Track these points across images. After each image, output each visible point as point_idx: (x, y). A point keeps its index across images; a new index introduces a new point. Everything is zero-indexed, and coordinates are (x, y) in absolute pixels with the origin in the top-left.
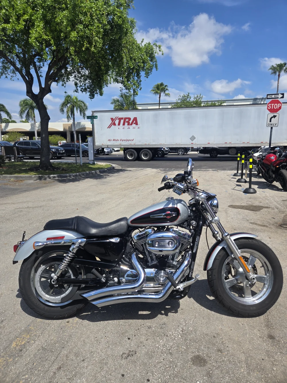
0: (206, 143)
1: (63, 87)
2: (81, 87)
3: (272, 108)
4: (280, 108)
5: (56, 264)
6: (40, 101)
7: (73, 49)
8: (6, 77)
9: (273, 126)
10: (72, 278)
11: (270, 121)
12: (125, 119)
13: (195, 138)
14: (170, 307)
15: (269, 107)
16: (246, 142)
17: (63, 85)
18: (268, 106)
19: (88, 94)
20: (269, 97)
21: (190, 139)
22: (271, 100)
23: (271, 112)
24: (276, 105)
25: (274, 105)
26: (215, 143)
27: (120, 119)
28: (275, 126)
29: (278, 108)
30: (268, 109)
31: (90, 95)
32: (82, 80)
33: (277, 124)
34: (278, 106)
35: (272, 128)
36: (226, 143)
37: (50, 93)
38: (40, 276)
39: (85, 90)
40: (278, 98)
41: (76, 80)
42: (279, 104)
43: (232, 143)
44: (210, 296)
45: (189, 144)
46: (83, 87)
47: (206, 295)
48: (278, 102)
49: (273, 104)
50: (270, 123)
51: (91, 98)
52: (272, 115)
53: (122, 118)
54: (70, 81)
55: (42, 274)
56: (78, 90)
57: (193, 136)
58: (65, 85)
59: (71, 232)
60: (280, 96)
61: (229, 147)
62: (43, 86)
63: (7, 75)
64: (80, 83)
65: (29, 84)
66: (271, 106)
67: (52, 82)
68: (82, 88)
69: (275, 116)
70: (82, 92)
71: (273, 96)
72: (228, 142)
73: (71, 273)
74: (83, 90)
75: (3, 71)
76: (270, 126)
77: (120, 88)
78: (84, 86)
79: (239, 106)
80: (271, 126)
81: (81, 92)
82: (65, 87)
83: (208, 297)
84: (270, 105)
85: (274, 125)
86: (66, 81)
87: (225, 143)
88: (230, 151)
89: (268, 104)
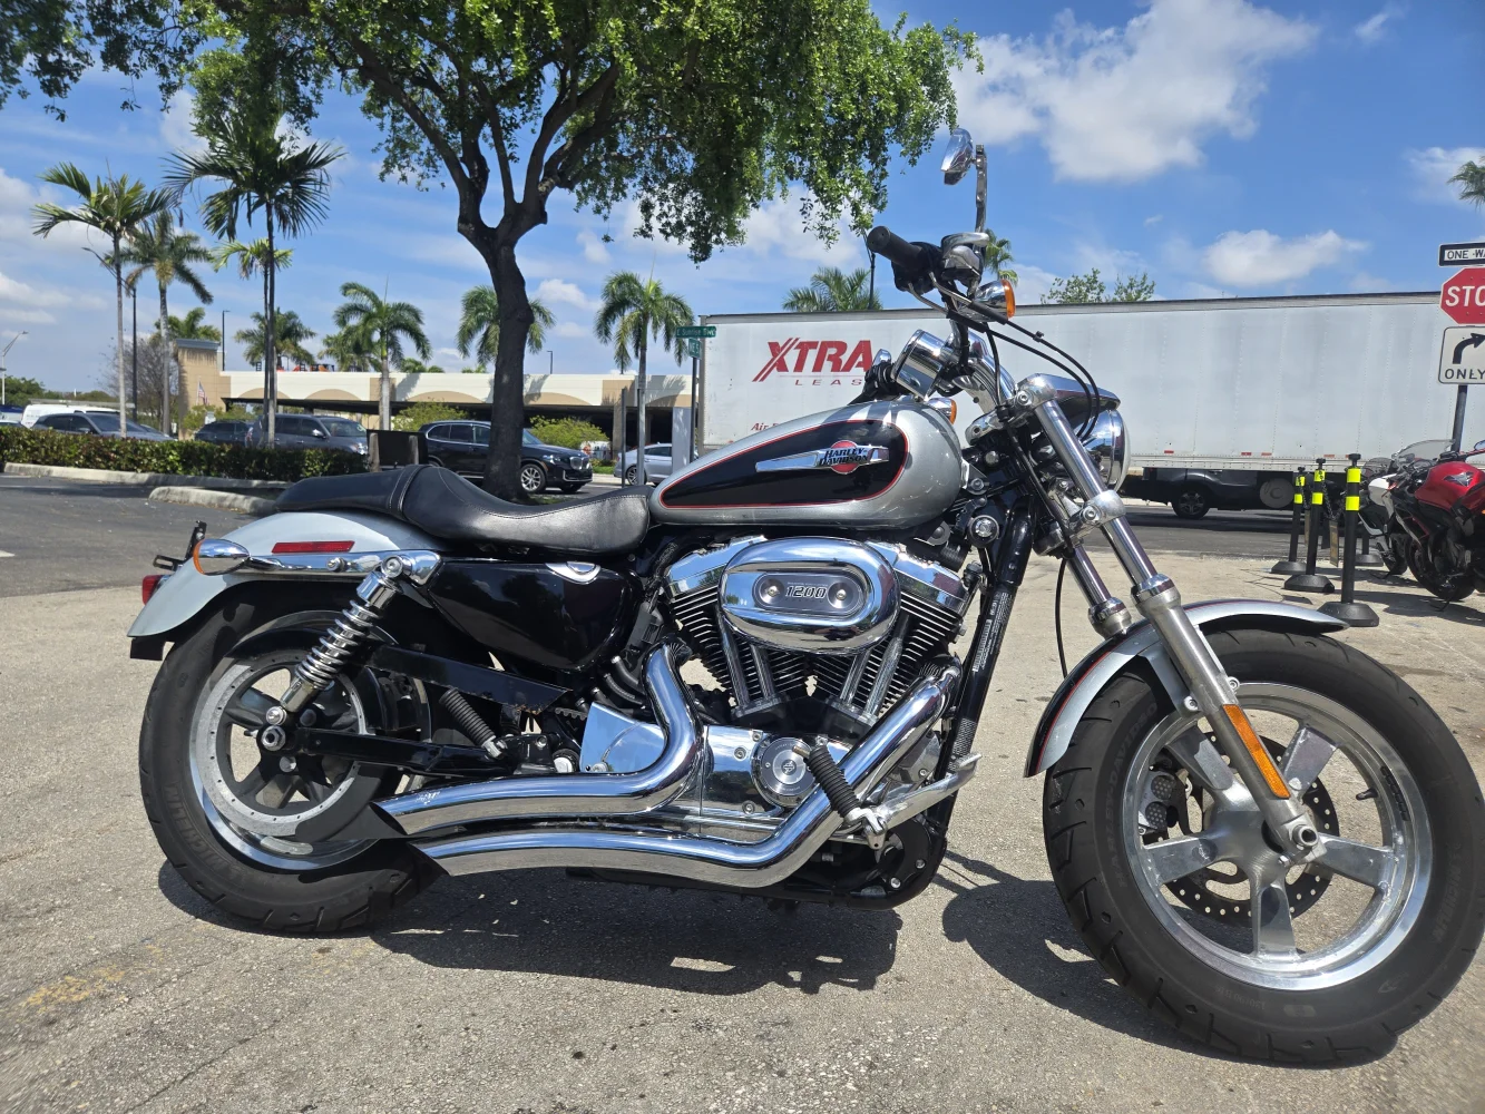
0: (1157, 453)
1: (600, 217)
2: (664, 220)
3: (1466, 304)
6: (503, 252)
7: (618, 28)
8: (404, 178)
9: (1467, 380)
11: (1457, 358)
12: (826, 345)
14: (839, 961)
15: (1452, 300)
16: (1340, 453)
17: (598, 211)
18: (1446, 296)
19: (688, 243)
20: (1449, 255)
22: (1463, 267)
23: (1459, 321)
25: (1473, 293)
26: (1195, 454)
27: (804, 347)
28: (1479, 380)
30: (1444, 306)
31: (694, 248)
32: (668, 193)
35: (1463, 389)
36: (1249, 454)
37: (541, 225)
38: (220, 713)
39: (678, 230)
41: (649, 195)
43: (1274, 455)
44: (1067, 947)
46: (670, 220)
47: (1048, 942)
49: (1468, 288)
50: (1456, 367)
51: (696, 259)
52: (1466, 332)
53: (813, 345)
54: (624, 195)
55: (231, 703)
56: (651, 230)
58: (605, 212)
61: (1260, 473)
62: (519, 197)
63: (407, 172)
64: (661, 204)
65: (472, 192)
66: (1462, 295)
67: (552, 188)
68: (668, 224)
69: (1478, 340)
70: (667, 235)
71: (1471, 254)
72: (1256, 451)
73: (358, 711)
74: (669, 231)
75: (395, 156)
76: (1454, 379)
77: (802, 199)
78: (673, 216)
80: (1461, 380)
81: (662, 236)
82: (606, 218)
83: (1056, 949)
84: (1458, 289)
85: (1477, 375)
86: (613, 198)
87: (1243, 454)
88: (1264, 494)
89: (1447, 287)
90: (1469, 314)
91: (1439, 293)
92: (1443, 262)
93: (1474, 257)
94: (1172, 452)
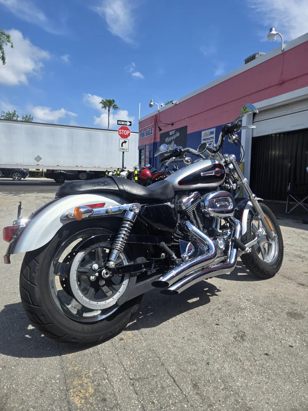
0: (55, 166)
3: (123, 134)
4: (129, 134)
5: (100, 247)
9: (124, 151)
10: (125, 264)
11: (122, 146)
13: (41, 159)
15: (120, 133)
16: (97, 166)
18: (119, 132)
20: (119, 122)
21: (35, 159)
22: (122, 126)
23: (122, 138)
24: (125, 132)
25: (124, 131)
26: (65, 166)
28: (126, 151)
30: (119, 134)
33: (128, 150)
34: (128, 133)
35: (123, 152)
40: (127, 125)
42: (128, 131)
43: (83, 166)
45: (33, 165)
48: (127, 129)
49: (123, 130)
50: (122, 148)
52: (123, 140)
55: (79, 268)
57: (38, 156)
60: (129, 124)
61: (78, 171)
66: (122, 132)
69: (125, 142)
71: (123, 123)
72: (79, 166)
73: (123, 258)
79: (88, 129)
80: (123, 151)
84: (121, 130)
85: (126, 150)
87: (76, 166)
88: (80, 176)
89: (119, 130)
90: (123, 136)
91: (118, 131)
92: (118, 124)
93: (123, 124)
94: (59, 166)
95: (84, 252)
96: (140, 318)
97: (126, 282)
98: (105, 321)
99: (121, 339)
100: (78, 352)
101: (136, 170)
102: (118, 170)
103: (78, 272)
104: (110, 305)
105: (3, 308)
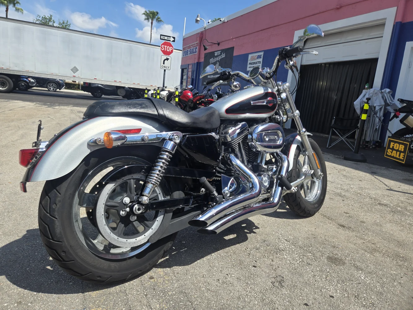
0: (92, 79)
3: (165, 50)
4: (172, 51)
5: (133, 179)
9: (166, 69)
10: (160, 199)
11: (164, 63)
13: (77, 70)
15: (163, 49)
16: (136, 83)
18: (161, 48)
20: (162, 37)
21: (72, 70)
22: (165, 41)
24: (168, 48)
25: (166, 47)
26: (102, 80)
28: (168, 69)
29: (170, 51)
30: (161, 50)
33: (169, 68)
34: (171, 49)
35: (165, 70)
36: (116, 81)
40: (170, 41)
42: (171, 47)
43: (122, 82)
45: (69, 76)
48: (170, 45)
49: (166, 46)
50: (164, 65)
52: (165, 57)
55: (107, 201)
57: (75, 67)
59: (150, 122)
60: (172, 39)
66: (164, 47)
69: (167, 59)
71: (166, 38)
72: (118, 81)
73: (158, 192)
76: (163, 68)
79: (129, 42)
80: (165, 68)
84: (164, 46)
85: (167, 68)
87: (115, 81)
88: (119, 91)
89: (162, 45)
90: (166, 53)
91: (160, 46)
92: (161, 39)
93: (166, 39)
94: (96, 79)
95: (114, 184)
96: (173, 253)
97: (160, 219)
98: (135, 258)
99: (152, 278)
100: (103, 290)
101: (177, 91)
102: (158, 89)
103: (106, 205)
104: (141, 243)
105: (25, 233)
